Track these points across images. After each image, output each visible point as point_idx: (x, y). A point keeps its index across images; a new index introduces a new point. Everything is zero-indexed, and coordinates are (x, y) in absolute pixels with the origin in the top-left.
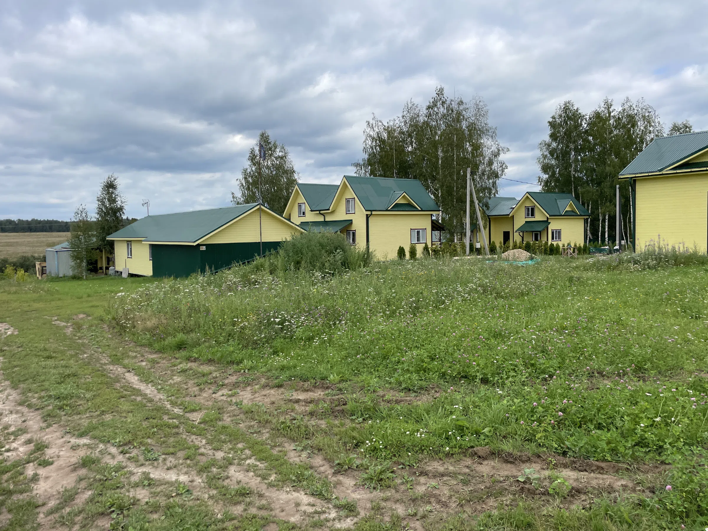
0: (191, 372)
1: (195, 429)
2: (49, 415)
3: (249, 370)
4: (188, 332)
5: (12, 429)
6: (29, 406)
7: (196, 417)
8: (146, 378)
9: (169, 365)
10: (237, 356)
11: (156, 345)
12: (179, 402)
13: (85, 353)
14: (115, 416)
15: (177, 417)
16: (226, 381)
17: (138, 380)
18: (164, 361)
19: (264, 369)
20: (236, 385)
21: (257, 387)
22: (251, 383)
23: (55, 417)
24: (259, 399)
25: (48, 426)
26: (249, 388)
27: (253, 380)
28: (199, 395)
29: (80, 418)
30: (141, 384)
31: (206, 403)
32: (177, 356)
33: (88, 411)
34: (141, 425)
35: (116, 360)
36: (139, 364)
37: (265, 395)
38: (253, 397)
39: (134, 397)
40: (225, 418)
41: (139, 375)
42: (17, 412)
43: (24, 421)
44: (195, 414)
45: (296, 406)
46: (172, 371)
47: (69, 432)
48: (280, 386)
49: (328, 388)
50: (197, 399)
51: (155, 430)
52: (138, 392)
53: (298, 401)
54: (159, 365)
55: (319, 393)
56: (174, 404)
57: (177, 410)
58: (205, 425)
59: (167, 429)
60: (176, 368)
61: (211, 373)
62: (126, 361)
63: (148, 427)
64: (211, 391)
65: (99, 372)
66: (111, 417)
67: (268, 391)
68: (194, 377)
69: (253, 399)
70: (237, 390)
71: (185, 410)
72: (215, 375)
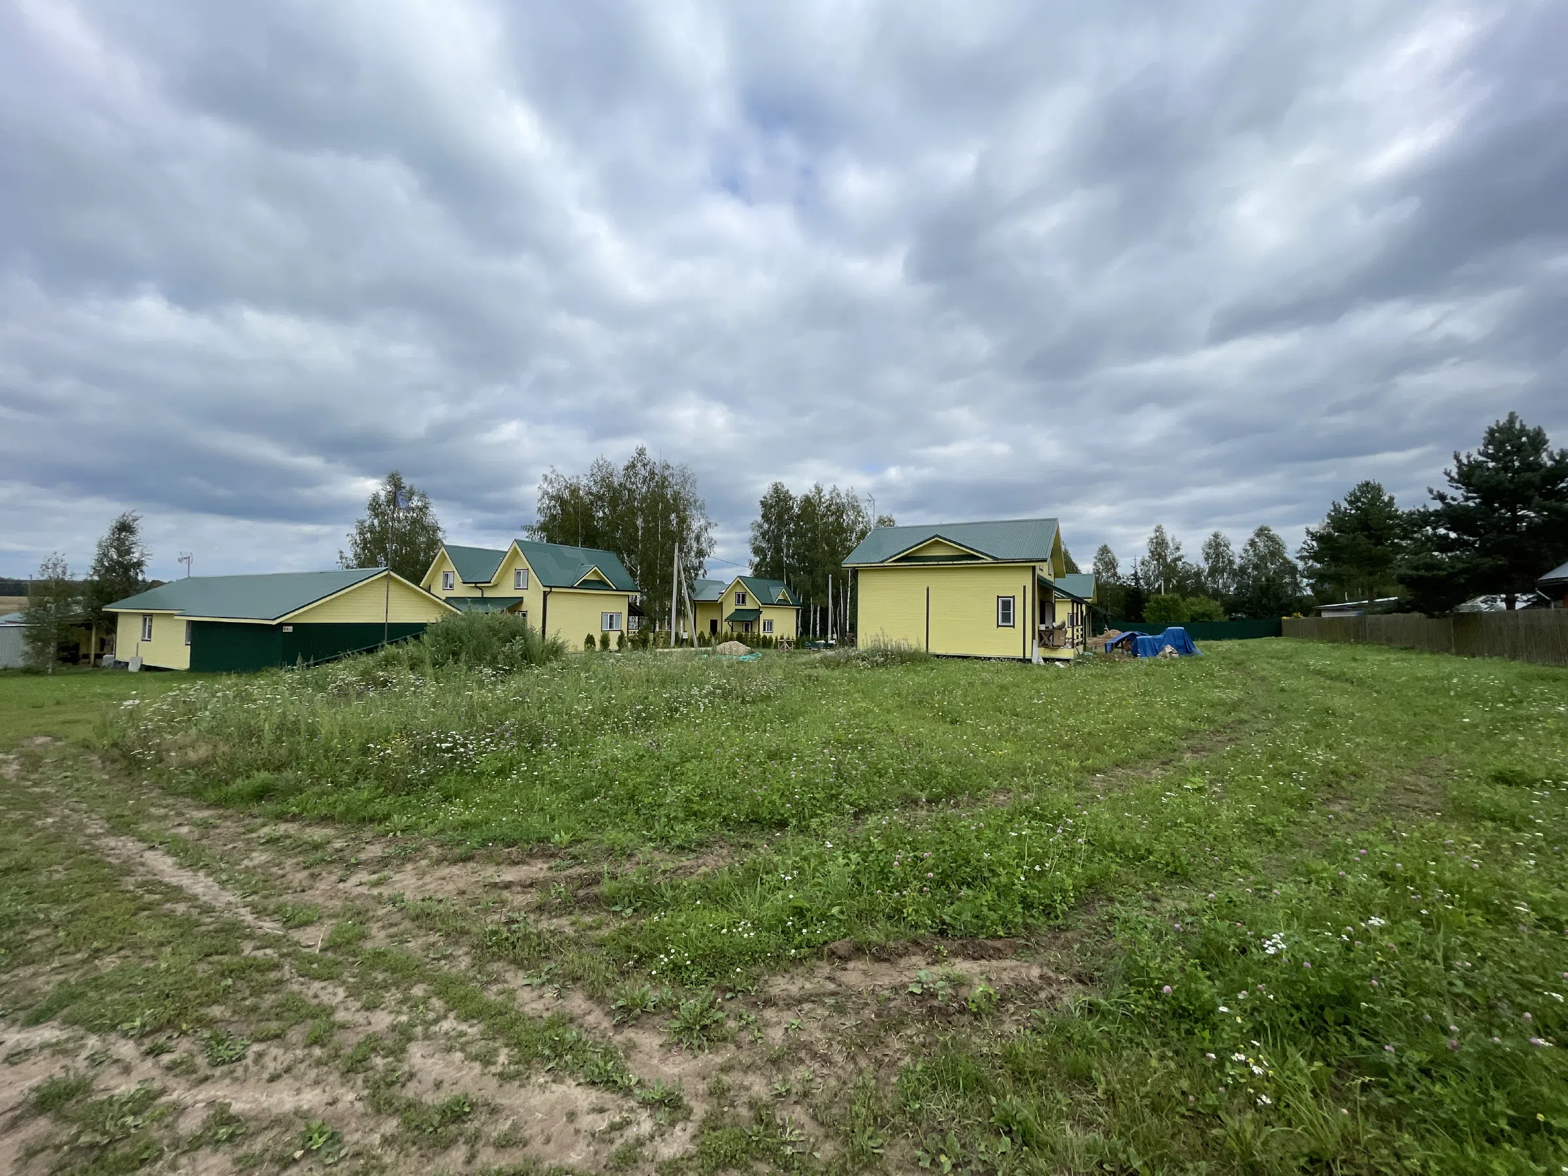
0: (288, 841)
1: (315, 966)
3: (402, 831)
4: (278, 769)
7: (314, 938)
8: (191, 863)
9: (242, 830)
10: (380, 807)
11: (212, 795)
12: (272, 907)
13: (49, 815)
14: (127, 957)
15: (273, 942)
16: (363, 856)
17: (175, 864)
18: (229, 823)
19: (431, 829)
20: (383, 862)
21: (424, 862)
22: (413, 856)
24: (432, 886)
26: (409, 867)
27: (416, 850)
28: (312, 888)
29: (35, 975)
30: (181, 872)
31: (330, 904)
32: (256, 810)
33: (58, 951)
34: (194, 972)
35: (120, 826)
36: (174, 831)
37: (444, 879)
38: (420, 883)
39: (168, 905)
40: (374, 932)
41: (176, 855)
44: (309, 929)
45: (506, 894)
46: (248, 842)
48: (466, 859)
49: (553, 856)
50: (307, 897)
51: (230, 982)
52: (175, 893)
53: (508, 886)
54: (217, 831)
55: (540, 866)
56: (260, 912)
57: (269, 926)
58: (335, 952)
59: (257, 976)
60: (254, 835)
61: (329, 842)
62: (144, 827)
63: (209, 977)
64: (334, 878)
65: (84, 856)
66: (118, 962)
67: (447, 870)
68: (296, 851)
69: (422, 886)
70: (386, 873)
71: (289, 924)
72: (338, 844)
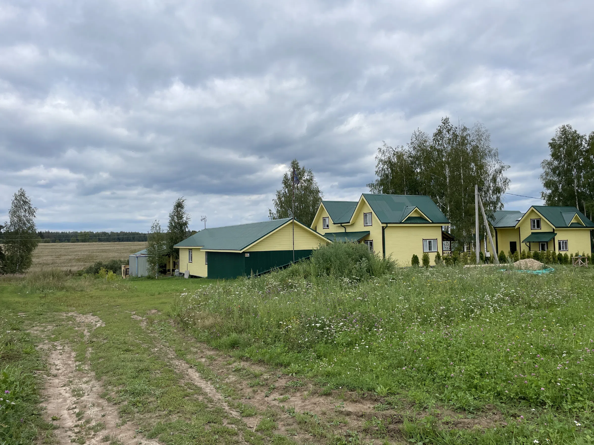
0: (244, 371)
1: (252, 438)
2: (124, 412)
3: (296, 373)
4: (241, 332)
5: (93, 423)
6: (109, 400)
7: (253, 423)
8: (206, 377)
9: (225, 363)
10: (285, 358)
11: (214, 343)
12: (236, 404)
13: (156, 347)
14: (180, 417)
15: (235, 422)
16: (277, 385)
17: (199, 376)
18: (220, 359)
19: (310, 374)
20: (286, 389)
21: (306, 393)
22: (300, 388)
23: (129, 413)
24: (309, 407)
25: (124, 423)
26: (298, 394)
27: (302, 385)
28: (253, 398)
29: (151, 417)
30: (201, 381)
31: (261, 407)
32: (231, 354)
33: (158, 409)
34: (204, 429)
35: (181, 355)
36: (199, 360)
37: (315, 404)
38: (303, 404)
39: (196, 396)
40: (280, 426)
41: (199, 372)
42: (99, 405)
43: (103, 416)
44: (251, 419)
45: (347, 419)
46: (228, 369)
47: (141, 432)
48: (327, 394)
49: (376, 400)
50: (251, 402)
51: (217, 437)
52: (199, 391)
53: (349, 414)
54: (216, 362)
55: (368, 405)
56: (231, 406)
57: (234, 414)
58: (262, 433)
59: (228, 437)
60: (230, 366)
61: (262, 375)
62: (189, 357)
63: (210, 433)
64: (263, 394)
65: (167, 367)
66: (177, 418)
67: (318, 399)
68: (248, 377)
69: (304, 406)
70: (287, 395)
71: (242, 414)
72: (266, 376)
